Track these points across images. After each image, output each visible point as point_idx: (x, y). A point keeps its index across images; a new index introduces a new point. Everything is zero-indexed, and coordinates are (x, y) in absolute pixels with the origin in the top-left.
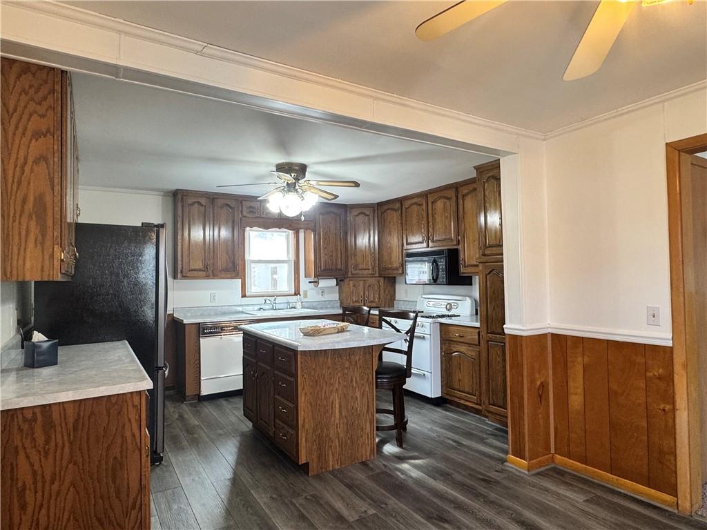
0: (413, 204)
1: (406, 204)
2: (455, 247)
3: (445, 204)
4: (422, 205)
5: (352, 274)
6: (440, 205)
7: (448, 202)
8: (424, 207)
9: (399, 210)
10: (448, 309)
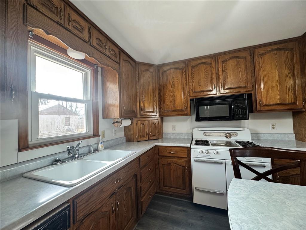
0: (200, 64)
2: (250, 93)
3: (238, 62)
6: (231, 63)
8: (214, 65)
9: (183, 69)
10: (227, 137)
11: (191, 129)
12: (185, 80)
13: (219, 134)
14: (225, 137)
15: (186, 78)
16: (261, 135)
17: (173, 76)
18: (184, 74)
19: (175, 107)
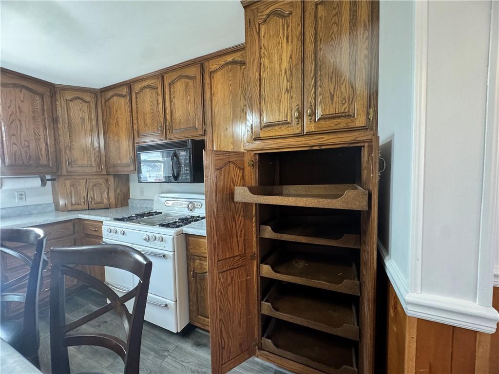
0: (145, 87)
1: (137, 87)
2: (201, 138)
3: (187, 85)
4: (157, 88)
5: (67, 172)
6: (179, 87)
7: (191, 82)
8: (160, 91)
9: (127, 96)
10: (189, 209)
15: (130, 112)
17: (116, 108)
18: (128, 104)
19: (120, 160)
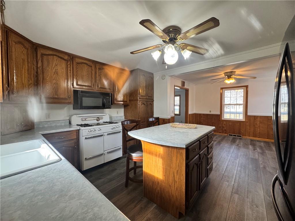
0: (84, 63)
1: (77, 60)
8: (93, 69)
9: (68, 61)
10: (97, 120)
11: (67, 116)
12: (70, 72)
13: (93, 119)
14: (96, 120)
15: (70, 70)
16: (113, 118)
17: (56, 63)
18: (69, 66)
19: (57, 95)
